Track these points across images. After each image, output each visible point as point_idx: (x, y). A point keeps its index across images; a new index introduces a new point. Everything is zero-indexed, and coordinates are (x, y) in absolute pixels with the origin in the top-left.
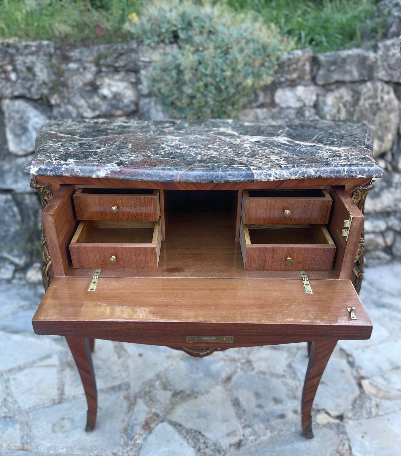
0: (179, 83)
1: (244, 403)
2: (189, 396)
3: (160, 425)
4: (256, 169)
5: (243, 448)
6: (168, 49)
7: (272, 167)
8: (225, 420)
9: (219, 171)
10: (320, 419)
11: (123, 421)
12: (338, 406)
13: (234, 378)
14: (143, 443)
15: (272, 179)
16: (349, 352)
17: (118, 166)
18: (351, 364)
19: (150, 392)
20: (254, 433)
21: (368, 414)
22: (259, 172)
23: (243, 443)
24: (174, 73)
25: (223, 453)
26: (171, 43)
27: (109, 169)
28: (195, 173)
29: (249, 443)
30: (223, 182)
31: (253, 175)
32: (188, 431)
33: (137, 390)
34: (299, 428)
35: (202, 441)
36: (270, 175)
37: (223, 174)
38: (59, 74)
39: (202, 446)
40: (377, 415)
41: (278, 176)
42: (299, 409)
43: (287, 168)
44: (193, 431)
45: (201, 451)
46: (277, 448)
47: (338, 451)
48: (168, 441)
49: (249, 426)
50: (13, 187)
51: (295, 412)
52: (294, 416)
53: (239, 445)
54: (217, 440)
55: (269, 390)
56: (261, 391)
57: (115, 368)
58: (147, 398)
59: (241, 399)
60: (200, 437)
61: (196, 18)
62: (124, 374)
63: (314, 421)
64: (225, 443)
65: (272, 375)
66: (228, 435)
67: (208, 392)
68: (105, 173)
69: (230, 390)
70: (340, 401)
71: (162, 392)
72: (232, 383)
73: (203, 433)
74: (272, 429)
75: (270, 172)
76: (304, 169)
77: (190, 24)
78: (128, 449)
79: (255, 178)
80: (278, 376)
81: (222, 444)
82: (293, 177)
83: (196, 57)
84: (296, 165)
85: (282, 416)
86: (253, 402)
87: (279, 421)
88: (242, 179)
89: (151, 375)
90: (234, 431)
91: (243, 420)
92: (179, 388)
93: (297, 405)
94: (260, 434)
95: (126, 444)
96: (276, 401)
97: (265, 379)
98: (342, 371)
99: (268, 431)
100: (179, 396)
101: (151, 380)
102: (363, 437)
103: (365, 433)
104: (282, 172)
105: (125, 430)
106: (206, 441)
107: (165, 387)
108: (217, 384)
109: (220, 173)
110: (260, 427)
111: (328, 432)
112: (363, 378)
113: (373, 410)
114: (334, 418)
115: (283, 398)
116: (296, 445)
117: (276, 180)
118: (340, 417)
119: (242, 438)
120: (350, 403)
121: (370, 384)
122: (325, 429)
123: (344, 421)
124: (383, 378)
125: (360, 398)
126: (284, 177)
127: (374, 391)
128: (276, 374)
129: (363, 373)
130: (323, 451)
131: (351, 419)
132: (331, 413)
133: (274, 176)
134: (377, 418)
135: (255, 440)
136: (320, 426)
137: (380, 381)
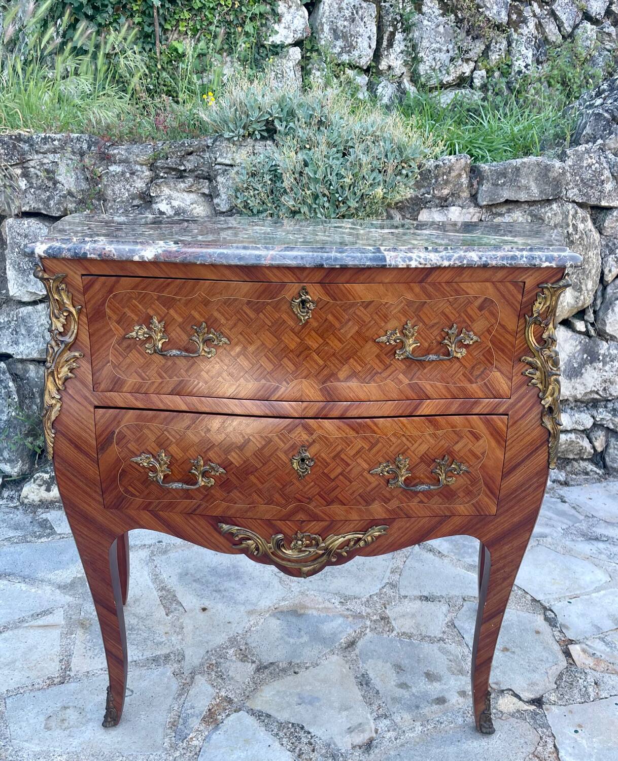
0: (275, 193)
1: (376, 682)
2: (284, 670)
3: (234, 716)
4: (389, 250)
5: (376, 752)
6: (259, 146)
7: (414, 248)
8: (345, 708)
9: (331, 252)
10: (504, 704)
11: (170, 710)
12: (533, 684)
13: (360, 644)
14: (203, 745)
16: (547, 605)
17: (175, 243)
18: (552, 622)
19: (218, 664)
20: (395, 727)
21: (583, 696)
22: (393, 254)
23: (374, 742)
24: (267, 178)
25: (341, 759)
26: (263, 138)
27: (161, 247)
28: (294, 253)
29: (386, 743)
30: (338, 267)
31: (384, 258)
32: (281, 725)
33: (196, 662)
34: (471, 719)
35: (304, 740)
36: (410, 259)
37: (339, 255)
38: (93, 180)
39: (306, 748)
40: (598, 698)
42: (469, 688)
43: (436, 251)
44: (290, 725)
45: (304, 756)
46: (434, 751)
47: (536, 753)
48: (247, 741)
49: (385, 717)
51: (463, 694)
52: (461, 700)
53: (368, 746)
54: (332, 738)
55: (419, 661)
56: (405, 662)
57: (161, 629)
59: (371, 675)
60: (302, 734)
61: (300, 105)
62: (174, 639)
63: (495, 708)
64: (344, 743)
65: (423, 638)
66: (350, 730)
67: (316, 665)
68: (154, 254)
69: (354, 662)
70: (536, 677)
71: (239, 664)
72: (357, 651)
73: (306, 728)
74: (426, 721)
75: (410, 254)
76: (462, 253)
77: (292, 114)
78: (178, 754)
79: (388, 262)
80: (432, 640)
81: (340, 745)
82: (446, 263)
83: (301, 156)
84: (449, 247)
85: (441, 701)
86: (393, 679)
87: (435, 707)
88: (368, 263)
89: (220, 639)
90: (360, 725)
91: (375, 707)
92: (267, 659)
93: (466, 683)
94: (404, 728)
95: (174, 747)
96: (430, 677)
97: (411, 644)
98: (538, 632)
99: (418, 724)
100: (267, 671)
101: (221, 647)
102: (576, 731)
103: (580, 726)
104: (429, 256)
105: (174, 725)
106: (312, 741)
107: (244, 657)
108: (332, 653)
109: (333, 254)
110: (403, 718)
111: (518, 725)
112: (571, 642)
113: (590, 690)
114: (527, 702)
115: (442, 673)
116: (465, 746)
117: (420, 266)
118: (538, 702)
119: (374, 735)
120: (552, 679)
121: (584, 651)
122: (512, 720)
123: (544, 707)
124: (604, 642)
125: (567, 671)
126: (432, 263)
127: (590, 662)
128: (429, 637)
129: (570, 635)
130: (511, 755)
131: (554, 704)
132: (521, 696)
133: (416, 260)
134: (597, 702)
135: (396, 739)
136: (505, 715)
137: (599, 646)
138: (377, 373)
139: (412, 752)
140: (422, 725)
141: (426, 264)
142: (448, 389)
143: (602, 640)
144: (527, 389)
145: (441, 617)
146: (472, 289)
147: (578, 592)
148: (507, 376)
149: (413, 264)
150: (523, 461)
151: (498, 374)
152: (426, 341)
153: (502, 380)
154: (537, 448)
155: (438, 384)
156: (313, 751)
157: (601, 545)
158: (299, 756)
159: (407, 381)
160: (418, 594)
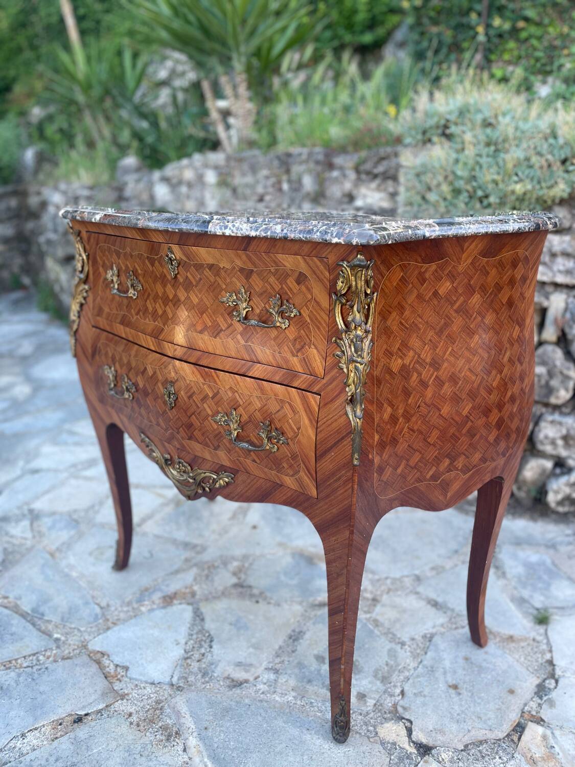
1: (304, 642)
2: (252, 596)
3: (184, 606)
5: (237, 691)
8: (257, 647)
11: (156, 580)
14: (145, 613)
19: (216, 568)
20: (273, 684)
23: (245, 685)
25: (207, 679)
29: (252, 691)
32: (201, 631)
33: (207, 559)
35: (203, 651)
39: (196, 656)
44: (207, 635)
45: (189, 661)
46: (279, 722)
49: (276, 671)
53: (237, 684)
54: (220, 661)
57: (214, 527)
58: (206, 572)
59: (307, 636)
60: (206, 646)
62: (214, 537)
64: (224, 670)
65: (389, 633)
67: (278, 605)
70: (453, 728)
71: (229, 575)
73: (213, 644)
78: (126, 609)
80: (393, 639)
90: (251, 665)
91: (278, 660)
92: (251, 581)
94: (279, 690)
95: (129, 604)
99: (293, 694)
100: (240, 590)
101: (232, 558)
106: (207, 654)
107: (238, 572)
108: (301, 603)
110: (288, 681)
111: (378, 754)
114: (413, 742)
115: (366, 669)
116: (308, 737)
117: (233, 234)
118: (425, 750)
119: (251, 679)
120: (467, 740)
121: (544, 737)
122: (378, 747)
123: (426, 757)
126: (242, 232)
128: (394, 635)
129: (546, 714)
131: (440, 762)
132: (414, 733)
133: (230, 229)
135: (263, 693)
136: (376, 738)
138: (221, 330)
139: (262, 711)
140: (294, 697)
141: (237, 233)
142: (274, 356)
144: (337, 372)
145: (429, 624)
146: (289, 261)
148: (322, 355)
149: (228, 232)
150: (331, 448)
151: (315, 351)
152: (258, 308)
153: (317, 358)
154: (343, 438)
155: (268, 351)
156: (198, 661)
158: (186, 659)
159: (243, 342)
160: (433, 595)
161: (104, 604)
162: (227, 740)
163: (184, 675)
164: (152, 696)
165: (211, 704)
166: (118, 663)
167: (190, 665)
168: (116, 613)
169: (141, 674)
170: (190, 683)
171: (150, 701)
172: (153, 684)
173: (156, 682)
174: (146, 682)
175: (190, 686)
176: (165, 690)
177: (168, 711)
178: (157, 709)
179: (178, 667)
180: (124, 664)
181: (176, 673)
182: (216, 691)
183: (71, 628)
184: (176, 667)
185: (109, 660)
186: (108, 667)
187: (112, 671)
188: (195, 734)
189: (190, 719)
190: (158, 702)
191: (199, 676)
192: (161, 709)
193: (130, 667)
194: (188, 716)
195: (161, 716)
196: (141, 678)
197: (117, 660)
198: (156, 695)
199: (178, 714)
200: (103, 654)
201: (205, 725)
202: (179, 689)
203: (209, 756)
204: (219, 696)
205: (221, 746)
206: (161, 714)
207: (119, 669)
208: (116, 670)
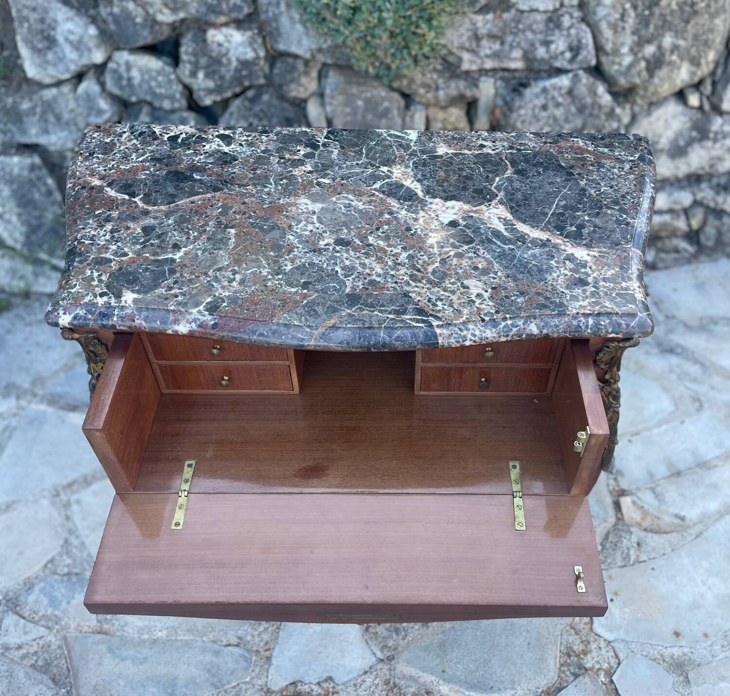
4: (442, 327)
7: (469, 322)
9: (380, 332)
15: (468, 343)
17: (210, 314)
21: (624, 559)
22: (446, 331)
27: (195, 320)
30: (387, 350)
31: (435, 336)
36: (465, 338)
37: (387, 337)
40: (638, 561)
41: (477, 339)
43: (493, 322)
47: (573, 625)
50: (42, 140)
68: (189, 329)
75: (464, 333)
76: (521, 324)
79: (441, 343)
84: (508, 316)
102: (612, 600)
103: (616, 594)
104: (485, 332)
109: (382, 335)
112: (623, 493)
113: (632, 552)
120: (599, 540)
121: (634, 504)
124: (654, 493)
125: (614, 530)
127: (637, 516)
129: (624, 484)
130: (551, 626)
134: (637, 565)
137: (648, 499)
143: (653, 490)
147: (640, 427)
157: (674, 360)
161: (234, 641)
162: (466, 666)
163: (382, 644)
164: (376, 682)
165: (427, 649)
166: (317, 681)
167: (377, 633)
168: (257, 639)
169: (348, 674)
170: (393, 647)
171: (380, 688)
172: (365, 673)
173: (367, 669)
174: (360, 676)
175: (395, 649)
176: (381, 669)
177: (402, 682)
178: (392, 689)
179: (370, 642)
180: (324, 677)
181: (374, 648)
182: (420, 636)
183: (234, 687)
184: (367, 643)
185: (305, 684)
186: (312, 690)
187: (320, 691)
188: (441, 682)
189: (425, 675)
190: (387, 682)
191: (395, 636)
192: (395, 686)
193: (331, 674)
194: (421, 674)
195: (402, 691)
196: (351, 676)
197: (314, 679)
198: (378, 679)
199: (411, 678)
200: (294, 684)
201: (441, 670)
202: (391, 659)
203: (467, 689)
204: (425, 639)
205: (467, 674)
206: (400, 690)
207: (325, 685)
208: (322, 688)
